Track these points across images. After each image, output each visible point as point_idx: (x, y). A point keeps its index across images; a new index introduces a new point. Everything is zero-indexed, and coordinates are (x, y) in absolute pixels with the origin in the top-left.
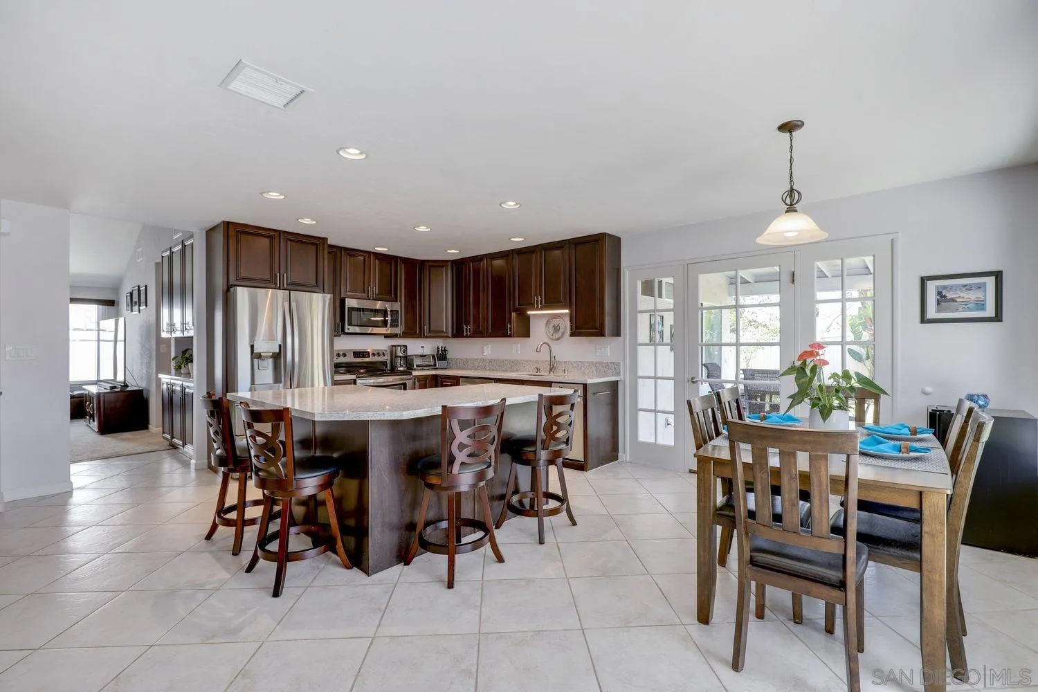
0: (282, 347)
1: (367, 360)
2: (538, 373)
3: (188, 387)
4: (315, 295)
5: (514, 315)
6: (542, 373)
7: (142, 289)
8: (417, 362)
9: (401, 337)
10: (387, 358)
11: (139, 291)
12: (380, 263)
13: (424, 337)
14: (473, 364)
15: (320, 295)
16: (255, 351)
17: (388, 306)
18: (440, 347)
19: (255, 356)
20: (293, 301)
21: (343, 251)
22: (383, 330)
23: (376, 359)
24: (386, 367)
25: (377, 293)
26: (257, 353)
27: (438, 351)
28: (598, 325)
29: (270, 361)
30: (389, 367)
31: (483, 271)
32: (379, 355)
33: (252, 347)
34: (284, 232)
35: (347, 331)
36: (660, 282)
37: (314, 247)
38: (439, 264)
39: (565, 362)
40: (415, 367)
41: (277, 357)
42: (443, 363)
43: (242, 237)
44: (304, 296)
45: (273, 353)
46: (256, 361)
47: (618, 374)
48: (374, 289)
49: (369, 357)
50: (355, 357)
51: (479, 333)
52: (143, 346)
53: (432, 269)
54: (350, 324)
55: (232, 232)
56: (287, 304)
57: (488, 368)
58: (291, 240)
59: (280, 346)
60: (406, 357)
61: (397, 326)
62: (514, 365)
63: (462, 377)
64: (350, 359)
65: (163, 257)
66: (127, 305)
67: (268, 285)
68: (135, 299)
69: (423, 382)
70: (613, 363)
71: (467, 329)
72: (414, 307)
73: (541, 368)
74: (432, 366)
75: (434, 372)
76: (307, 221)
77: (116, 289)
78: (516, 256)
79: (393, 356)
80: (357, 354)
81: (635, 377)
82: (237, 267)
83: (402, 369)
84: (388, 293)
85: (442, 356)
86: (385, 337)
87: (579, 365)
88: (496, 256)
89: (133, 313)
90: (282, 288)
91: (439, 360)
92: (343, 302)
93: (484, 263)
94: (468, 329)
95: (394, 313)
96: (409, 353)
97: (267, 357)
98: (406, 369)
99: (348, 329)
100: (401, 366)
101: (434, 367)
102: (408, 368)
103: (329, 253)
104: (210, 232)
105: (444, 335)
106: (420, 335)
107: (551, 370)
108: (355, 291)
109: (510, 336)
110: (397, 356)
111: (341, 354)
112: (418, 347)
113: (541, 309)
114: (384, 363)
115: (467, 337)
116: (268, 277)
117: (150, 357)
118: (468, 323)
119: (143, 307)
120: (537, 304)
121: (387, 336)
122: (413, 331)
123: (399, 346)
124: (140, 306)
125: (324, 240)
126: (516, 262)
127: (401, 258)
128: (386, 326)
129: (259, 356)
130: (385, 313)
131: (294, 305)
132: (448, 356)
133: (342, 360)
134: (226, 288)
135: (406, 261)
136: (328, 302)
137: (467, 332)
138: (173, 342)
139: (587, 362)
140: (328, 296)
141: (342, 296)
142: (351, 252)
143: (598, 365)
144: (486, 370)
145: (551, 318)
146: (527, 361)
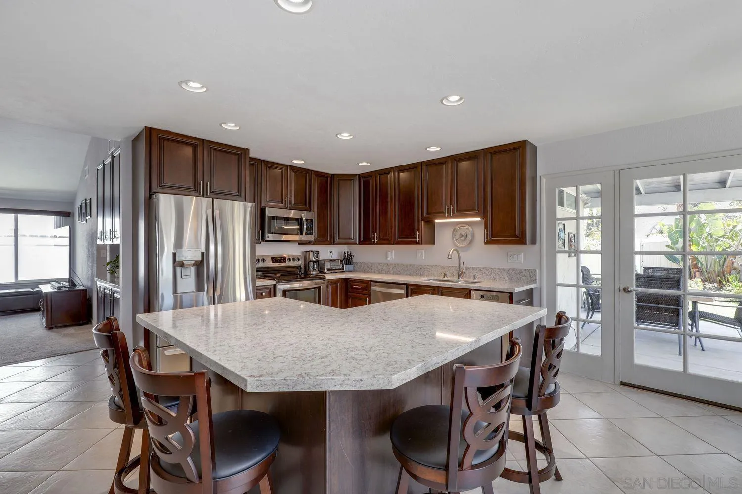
0: (205, 256)
1: (283, 264)
2: (446, 278)
3: (116, 292)
4: (236, 203)
5: (422, 223)
6: (449, 278)
7: (88, 201)
8: (327, 266)
9: (314, 244)
10: (300, 263)
11: (86, 203)
12: (296, 176)
13: (334, 244)
14: (377, 267)
15: (242, 203)
16: (177, 260)
17: (304, 216)
18: (346, 253)
19: (177, 264)
20: (216, 209)
21: (263, 164)
22: (297, 238)
23: (292, 264)
24: (300, 271)
25: (293, 203)
26: (179, 262)
27: (344, 256)
28: (517, 233)
29: (193, 269)
30: (303, 271)
31: (390, 183)
32: (294, 260)
33: (174, 255)
34: (207, 141)
35: (266, 238)
36: (561, 192)
37: (237, 157)
38: (347, 178)
39: (473, 268)
40: (326, 271)
41: (199, 265)
42: (350, 267)
43: (165, 143)
44: (227, 204)
45: (196, 261)
46: (178, 269)
47: (534, 281)
48: (291, 199)
49: (286, 262)
50: (273, 263)
51: (386, 240)
52: (89, 251)
53: (341, 182)
54: (269, 232)
55: (155, 139)
56: (210, 212)
57: (392, 272)
58: (214, 149)
59: (203, 254)
60: (318, 261)
61: (311, 234)
62: (419, 270)
63: (372, 281)
64: (269, 264)
65: (98, 170)
66: (79, 217)
67: (191, 193)
68: (84, 211)
69: (334, 285)
70: (529, 270)
71: (374, 237)
72: (325, 216)
73: (449, 274)
74: (340, 269)
75: (343, 276)
76: (230, 126)
77: (72, 203)
78: (425, 168)
79: (307, 262)
80: (274, 260)
81: (553, 285)
82: (160, 174)
83: (315, 273)
84: (303, 203)
85: (348, 259)
86: (299, 244)
87: (489, 272)
88: (404, 168)
89: (83, 223)
90: (205, 195)
91: (346, 264)
92: (263, 211)
93: (391, 177)
94: (376, 236)
95: (309, 221)
96: (321, 258)
97: (190, 265)
98: (318, 272)
99: (268, 237)
100: (314, 270)
101: (342, 270)
102: (321, 272)
103: (251, 164)
104: (135, 140)
105: (352, 241)
106: (331, 242)
107: (459, 275)
108: (274, 201)
109: (419, 243)
110: (310, 261)
111: (260, 259)
112: (329, 253)
113: (454, 217)
114: (299, 267)
115: (374, 243)
116: (192, 186)
117: (93, 261)
118: (374, 231)
119: (88, 218)
120: (449, 213)
121: (301, 243)
122: (325, 238)
123: (312, 252)
124: (86, 216)
125: (246, 151)
126: (425, 174)
127: (314, 171)
128: (301, 234)
129: (182, 265)
130: (300, 222)
131: (217, 212)
132: (354, 260)
133: (261, 265)
134: (148, 195)
135: (318, 174)
136: (249, 210)
137: (374, 239)
138: (108, 248)
139: (499, 269)
140: (249, 204)
141: (262, 206)
142: (270, 165)
143: (510, 271)
144: (390, 274)
145: (458, 226)
146: (432, 266)
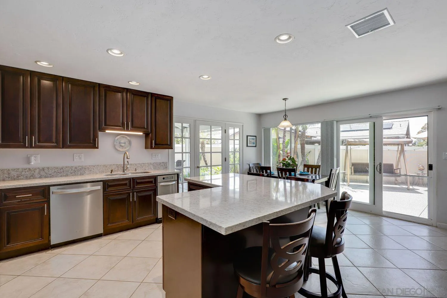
5: (99, 132)
6: (116, 173)
28: (169, 143)
47: (167, 168)
70: (163, 162)
87: (142, 166)
107: (124, 170)
113: (131, 130)
120: (127, 127)
144: (36, 178)
145: (118, 137)
146: (94, 166)
